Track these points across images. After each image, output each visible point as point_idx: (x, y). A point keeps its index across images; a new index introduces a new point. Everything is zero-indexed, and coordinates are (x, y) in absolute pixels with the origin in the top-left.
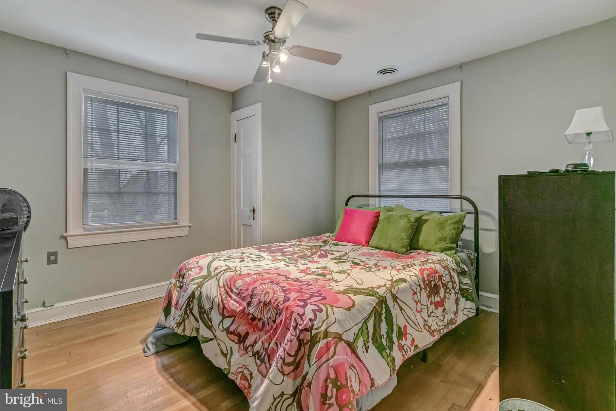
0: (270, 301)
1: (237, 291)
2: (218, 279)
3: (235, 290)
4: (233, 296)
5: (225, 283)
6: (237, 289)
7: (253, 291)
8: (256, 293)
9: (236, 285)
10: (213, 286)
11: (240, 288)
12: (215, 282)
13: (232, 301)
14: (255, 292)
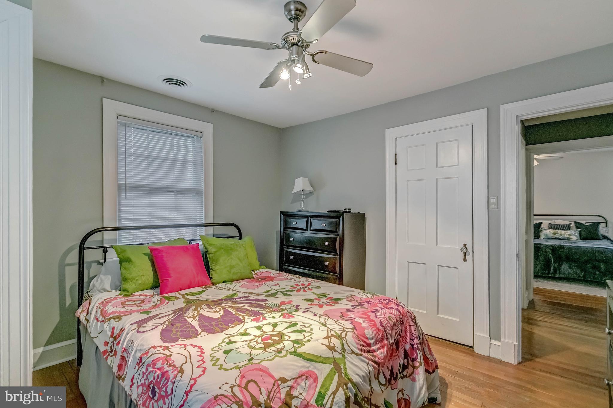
0: (396, 319)
1: (374, 340)
2: (349, 353)
3: (371, 342)
4: (374, 348)
5: (360, 347)
6: (372, 339)
7: (383, 326)
8: (386, 325)
9: (368, 336)
10: (356, 363)
11: (373, 335)
12: (352, 358)
13: (378, 352)
14: (384, 325)
